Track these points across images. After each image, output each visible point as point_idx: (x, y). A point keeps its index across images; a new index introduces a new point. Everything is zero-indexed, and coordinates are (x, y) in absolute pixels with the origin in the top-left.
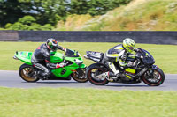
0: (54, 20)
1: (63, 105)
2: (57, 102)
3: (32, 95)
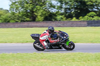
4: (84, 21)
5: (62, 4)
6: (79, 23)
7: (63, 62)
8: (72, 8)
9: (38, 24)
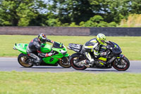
0: (118, 18)
1: (126, 87)
2: (120, 85)
3: (100, 78)
4: (85, 28)
5: (56, 2)
6: (79, 31)
7: (53, 85)
8: (70, 9)
9: (21, 30)
